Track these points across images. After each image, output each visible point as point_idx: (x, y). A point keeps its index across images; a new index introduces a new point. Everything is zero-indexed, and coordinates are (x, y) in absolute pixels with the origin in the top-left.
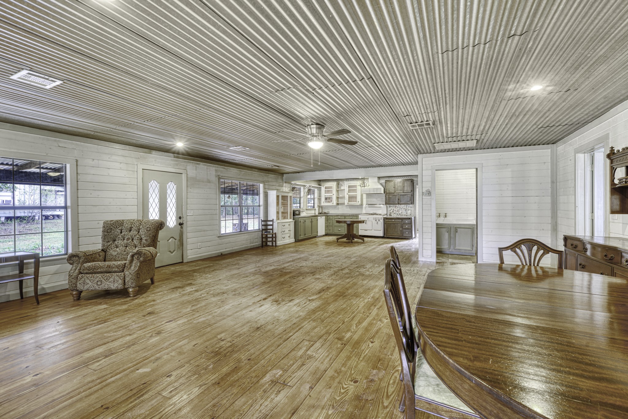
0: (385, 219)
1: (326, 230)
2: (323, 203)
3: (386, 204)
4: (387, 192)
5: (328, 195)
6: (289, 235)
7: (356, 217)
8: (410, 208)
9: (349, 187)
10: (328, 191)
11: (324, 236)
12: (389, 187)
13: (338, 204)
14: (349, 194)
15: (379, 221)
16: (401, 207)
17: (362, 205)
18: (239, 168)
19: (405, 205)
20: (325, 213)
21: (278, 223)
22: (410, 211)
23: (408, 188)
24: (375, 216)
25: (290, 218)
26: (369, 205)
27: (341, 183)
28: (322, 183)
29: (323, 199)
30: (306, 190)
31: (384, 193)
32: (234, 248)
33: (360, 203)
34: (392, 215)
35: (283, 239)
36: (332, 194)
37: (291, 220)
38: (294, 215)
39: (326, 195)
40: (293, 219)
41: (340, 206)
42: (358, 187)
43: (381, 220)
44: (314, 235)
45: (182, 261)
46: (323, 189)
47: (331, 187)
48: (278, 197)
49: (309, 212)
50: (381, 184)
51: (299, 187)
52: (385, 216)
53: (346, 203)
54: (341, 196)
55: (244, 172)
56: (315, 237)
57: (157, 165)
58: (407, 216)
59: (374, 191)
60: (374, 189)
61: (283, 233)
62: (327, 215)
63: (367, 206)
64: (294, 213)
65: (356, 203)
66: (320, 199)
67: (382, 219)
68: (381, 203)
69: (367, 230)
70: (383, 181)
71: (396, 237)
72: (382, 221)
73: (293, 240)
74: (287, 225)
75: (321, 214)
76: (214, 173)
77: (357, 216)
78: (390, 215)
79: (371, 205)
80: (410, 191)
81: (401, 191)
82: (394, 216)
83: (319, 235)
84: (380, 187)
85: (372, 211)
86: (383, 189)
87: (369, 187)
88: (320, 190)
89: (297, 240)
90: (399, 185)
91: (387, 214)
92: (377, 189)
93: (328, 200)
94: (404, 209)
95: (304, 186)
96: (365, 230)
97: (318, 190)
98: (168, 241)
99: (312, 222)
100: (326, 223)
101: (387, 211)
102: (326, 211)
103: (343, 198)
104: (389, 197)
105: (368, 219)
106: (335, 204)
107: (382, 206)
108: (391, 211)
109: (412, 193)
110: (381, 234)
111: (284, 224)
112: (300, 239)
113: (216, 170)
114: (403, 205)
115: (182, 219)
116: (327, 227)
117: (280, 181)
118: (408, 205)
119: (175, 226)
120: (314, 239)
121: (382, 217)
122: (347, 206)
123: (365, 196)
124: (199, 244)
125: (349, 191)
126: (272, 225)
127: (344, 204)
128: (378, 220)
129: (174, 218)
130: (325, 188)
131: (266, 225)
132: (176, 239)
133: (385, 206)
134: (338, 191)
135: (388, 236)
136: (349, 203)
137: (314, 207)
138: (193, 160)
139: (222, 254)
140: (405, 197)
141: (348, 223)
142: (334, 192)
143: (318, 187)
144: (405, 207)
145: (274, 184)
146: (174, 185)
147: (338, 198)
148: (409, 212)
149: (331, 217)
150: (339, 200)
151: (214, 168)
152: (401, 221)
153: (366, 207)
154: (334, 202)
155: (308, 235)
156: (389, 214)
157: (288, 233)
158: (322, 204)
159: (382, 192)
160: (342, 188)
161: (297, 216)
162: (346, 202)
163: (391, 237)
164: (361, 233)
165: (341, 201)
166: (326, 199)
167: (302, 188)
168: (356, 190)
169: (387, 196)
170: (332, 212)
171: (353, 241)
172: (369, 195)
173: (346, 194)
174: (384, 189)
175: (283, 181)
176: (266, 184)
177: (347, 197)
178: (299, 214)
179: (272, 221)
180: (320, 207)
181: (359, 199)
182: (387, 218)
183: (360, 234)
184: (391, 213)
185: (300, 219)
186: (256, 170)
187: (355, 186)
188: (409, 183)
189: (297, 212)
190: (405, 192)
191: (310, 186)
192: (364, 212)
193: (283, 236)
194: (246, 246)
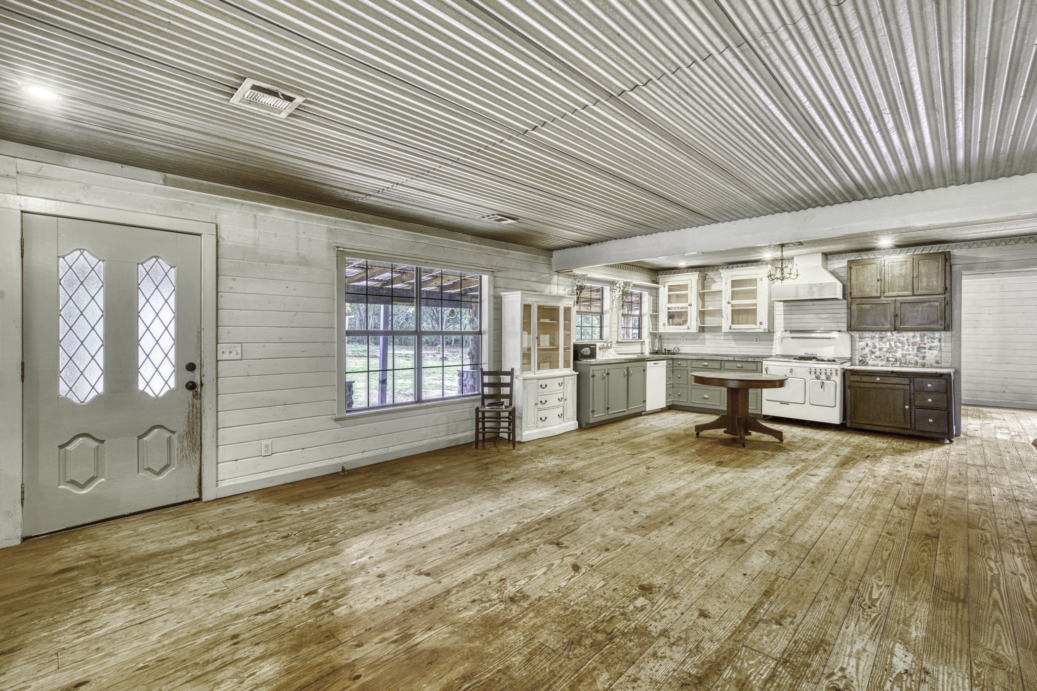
0: (845, 373)
1: (668, 395)
2: (664, 327)
3: (850, 329)
4: (855, 293)
5: (676, 306)
6: (559, 411)
7: (753, 366)
8: (936, 343)
9: (735, 283)
10: (677, 296)
11: (662, 410)
12: (861, 279)
13: (702, 329)
14: (734, 302)
15: (828, 378)
16: (904, 340)
17: (770, 332)
18: (412, 230)
19: (918, 334)
20: (669, 352)
21: (525, 380)
22: (935, 352)
23: (931, 280)
24: (812, 364)
25: (567, 365)
26: (791, 332)
27: (711, 274)
28: (662, 278)
29: (663, 317)
30: (618, 294)
31: (844, 298)
32: (391, 449)
33: (765, 326)
34: (870, 362)
35: (541, 424)
36: (686, 305)
37: (570, 371)
38: (576, 358)
39: (670, 305)
40: (575, 369)
41: (707, 336)
42: (759, 283)
43: (834, 377)
44: (634, 408)
45: (197, 496)
46: (664, 292)
47: (685, 287)
48: (527, 308)
49: (626, 349)
50: (833, 273)
51: (599, 286)
52: (847, 366)
53: (725, 328)
54: (710, 308)
55: (427, 241)
56: (639, 414)
57: (95, 202)
58: (924, 365)
59: (811, 293)
60: (811, 286)
61: (540, 406)
62: (673, 359)
63: (788, 334)
64: (579, 353)
65: (753, 326)
66: (655, 317)
67: (839, 373)
68: (833, 326)
69: (787, 403)
70: (840, 264)
71: (888, 430)
72: (838, 379)
73: (573, 424)
74: (553, 385)
75: (657, 353)
76: (323, 238)
77: (756, 362)
78: (862, 362)
79: (797, 332)
80: (940, 290)
81: (905, 289)
82: (875, 365)
83: (648, 409)
84: (833, 279)
85: (801, 348)
86: (839, 286)
87: (798, 281)
88: (655, 293)
89: (584, 426)
90: (897, 271)
91: (851, 359)
92: (821, 286)
93: (676, 320)
94: (914, 344)
95: (612, 283)
96: (782, 403)
97: (650, 294)
98: (140, 437)
99: (628, 375)
100: (668, 378)
101: (853, 349)
102: (670, 346)
103: (718, 312)
104: (861, 311)
105: (791, 371)
106: (694, 329)
107: (835, 334)
108: (867, 350)
109: (947, 295)
110: (834, 416)
111: (543, 383)
112: (592, 421)
113: (330, 232)
114: (911, 334)
115: (197, 371)
116: (671, 387)
117: (543, 268)
118: (929, 334)
119: (171, 391)
120: (632, 422)
121: (837, 367)
122: (726, 334)
123: (779, 308)
124: (264, 442)
125: (734, 295)
126: (510, 385)
127: (719, 328)
128: (823, 377)
129: (168, 369)
130: (670, 290)
131: (497, 385)
132: (174, 432)
133: (846, 336)
134: (702, 296)
135: (857, 426)
136: (734, 326)
137: (640, 336)
138: (243, 197)
139: (343, 469)
140: (920, 308)
141: (733, 385)
142: (693, 297)
143: (650, 288)
144: (918, 339)
145: (524, 275)
146: (167, 267)
147: (702, 314)
148: (931, 356)
149: (684, 363)
150: (707, 318)
151: (324, 225)
152: (906, 381)
153: (783, 338)
154: (693, 323)
155: (618, 409)
156: (857, 358)
157: (558, 407)
158: (662, 329)
159: (839, 295)
160: (714, 288)
161: (584, 361)
162: (725, 323)
163: (868, 427)
164: (769, 409)
165: (710, 322)
166: (671, 316)
167: (607, 289)
168: (755, 291)
169: (854, 307)
170: (687, 349)
171: (747, 437)
172: (793, 304)
173: (724, 302)
174: (844, 286)
175: (551, 269)
176: (499, 274)
177: (727, 311)
178: (593, 355)
179: (511, 373)
180: (654, 335)
181: (762, 315)
182: (854, 372)
183: (765, 412)
184: (864, 356)
185: (592, 368)
186: (469, 237)
187: (753, 281)
188: (936, 266)
189: (586, 351)
190: (920, 292)
191: (626, 284)
192: (777, 349)
193: (542, 414)
194: (434, 440)
